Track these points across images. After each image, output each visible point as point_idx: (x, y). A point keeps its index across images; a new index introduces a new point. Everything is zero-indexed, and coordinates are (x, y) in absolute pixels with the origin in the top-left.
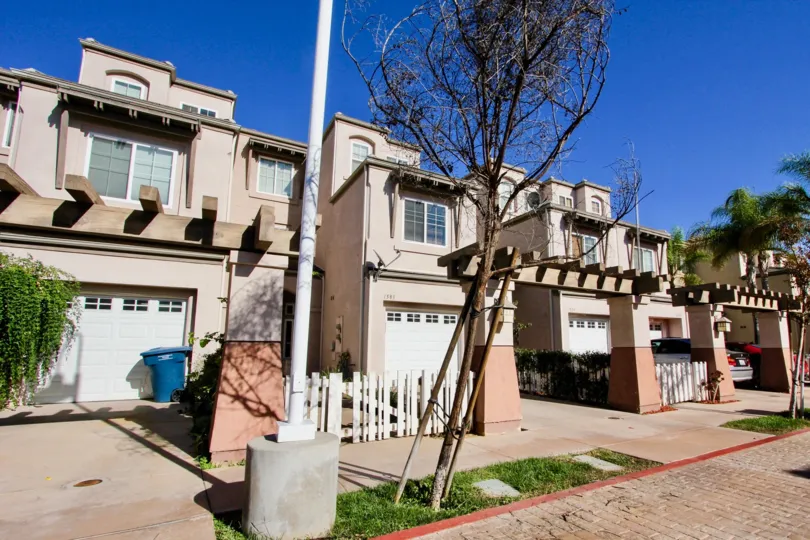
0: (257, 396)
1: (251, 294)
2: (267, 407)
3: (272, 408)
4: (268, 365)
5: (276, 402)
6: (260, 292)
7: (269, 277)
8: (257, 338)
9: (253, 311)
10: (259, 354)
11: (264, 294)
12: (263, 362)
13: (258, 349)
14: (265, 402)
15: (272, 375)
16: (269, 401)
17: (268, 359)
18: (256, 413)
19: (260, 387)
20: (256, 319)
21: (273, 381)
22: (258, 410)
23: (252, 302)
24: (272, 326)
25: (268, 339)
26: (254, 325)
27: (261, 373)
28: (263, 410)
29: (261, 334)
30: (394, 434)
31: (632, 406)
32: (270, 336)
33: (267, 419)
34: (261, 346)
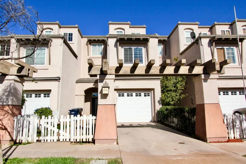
0: (2, 123)
1: (4, 89)
2: (5, 127)
3: (6, 127)
4: (7, 112)
5: (8, 125)
6: (6, 88)
7: (9, 83)
8: (5, 104)
9: (4, 95)
10: (4, 109)
11: (7, 89)
12: (5, 112)
13: (4, 107)
14: (4, 125)
15: (8, 116)
16: (6, 124)
17: (7, 111)
18: (1, 129)
19: (3, 120)
20: (4, 97)
21: (8, 118)
22: (2, 127)
23: (4, 91)
24: (9, 99)
25: (8, 104)
26: (4, 99)
27: (4, 115)
28: (3, 128)
29: (6, 102)
30: (58, 140)
31: (203, 137)
32: (8, 102)
33: (4, 131)
34: (5, 106)
